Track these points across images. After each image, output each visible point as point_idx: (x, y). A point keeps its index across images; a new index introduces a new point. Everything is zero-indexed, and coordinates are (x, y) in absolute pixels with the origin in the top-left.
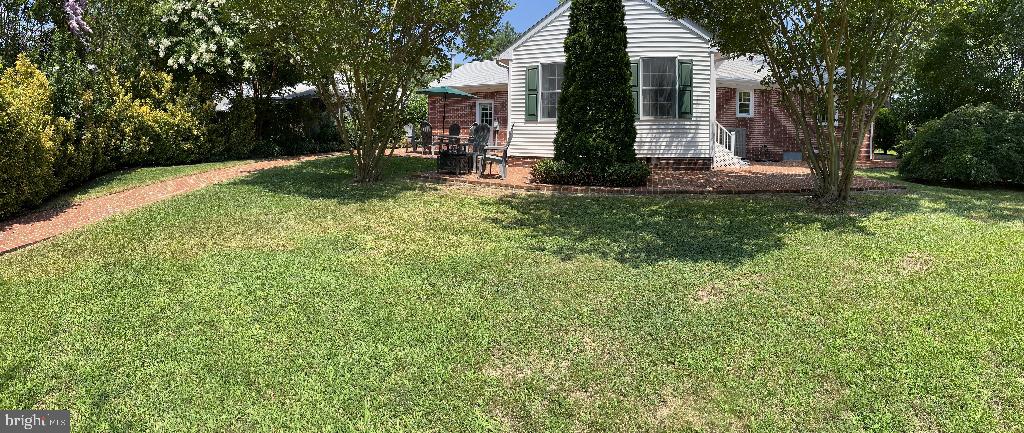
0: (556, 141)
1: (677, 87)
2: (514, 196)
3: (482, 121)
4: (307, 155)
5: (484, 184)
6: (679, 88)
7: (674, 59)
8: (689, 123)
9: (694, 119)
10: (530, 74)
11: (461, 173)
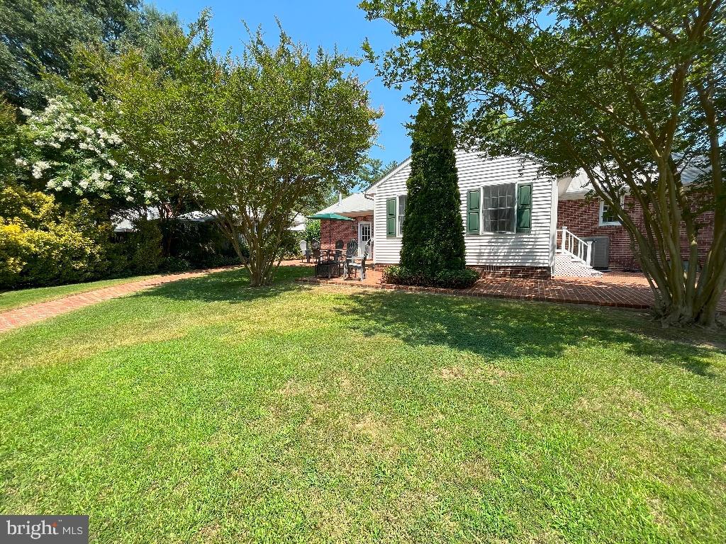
0: (401, 252)
1: (516, 207)
2: (363, 293)
3: (363, 238)
4: (216, 268)
5: (346, 284)
6: (518, 207)
7: (513, 185)
8: (527, 236)
9: (532, 233)
10: (390, 203)
11: (332, 277)
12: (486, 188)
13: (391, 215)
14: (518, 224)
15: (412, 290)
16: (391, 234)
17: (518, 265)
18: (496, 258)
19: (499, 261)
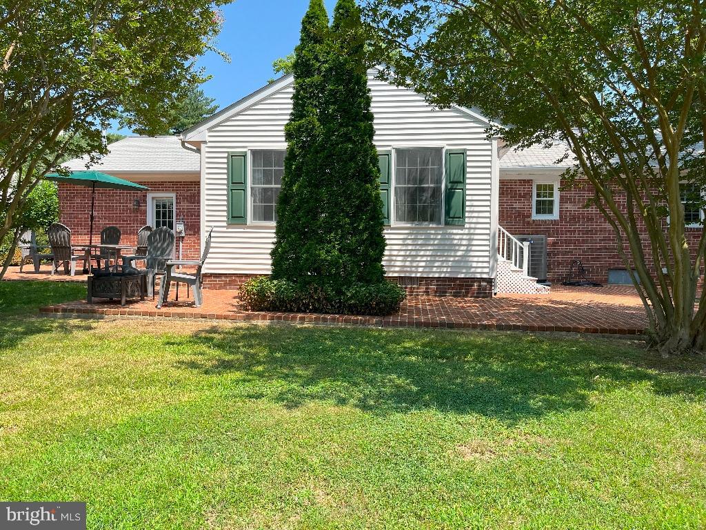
0: (273, 253)
1: (443, 185)
2: (214, 330)
3: (158, 224)
5: (167, 315)
6: (446, 186)
7: (439, 150)
8: (460, 232)
9: (467, 226)
10: (235, 161)
11: (129, 303)
12: (399, 151)
13: (236, 184)
14: (448, 213)
15: (304, 322)
16: (236, 218)
17: (447, 275)
18: (415, 264)
19: (420, 269)
